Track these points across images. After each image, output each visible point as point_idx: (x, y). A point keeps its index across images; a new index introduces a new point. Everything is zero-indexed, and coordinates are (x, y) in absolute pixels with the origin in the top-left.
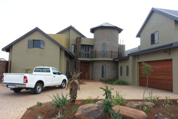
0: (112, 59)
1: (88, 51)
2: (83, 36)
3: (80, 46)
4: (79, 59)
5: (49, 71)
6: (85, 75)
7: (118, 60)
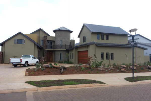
0: (65, 50)
1: (52, 44)
2: (49, 35)
3: (46, 41)
4: (46, 49)
5: (30, 57)
6: (50, 60)
7: (69, 50)
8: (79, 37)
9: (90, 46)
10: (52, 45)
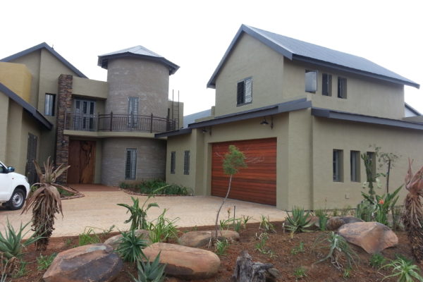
0: (152, 135)
1: (92, 112)
2: (80, 75)
3: (69, 99)
4: (66, 132)
7: (166, 138)
8: (212, 84)
9: (293, 118)
10: (95, 116)
